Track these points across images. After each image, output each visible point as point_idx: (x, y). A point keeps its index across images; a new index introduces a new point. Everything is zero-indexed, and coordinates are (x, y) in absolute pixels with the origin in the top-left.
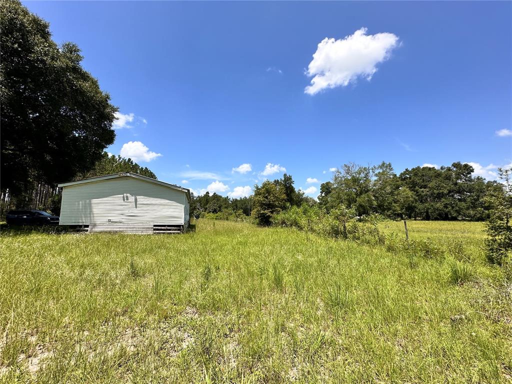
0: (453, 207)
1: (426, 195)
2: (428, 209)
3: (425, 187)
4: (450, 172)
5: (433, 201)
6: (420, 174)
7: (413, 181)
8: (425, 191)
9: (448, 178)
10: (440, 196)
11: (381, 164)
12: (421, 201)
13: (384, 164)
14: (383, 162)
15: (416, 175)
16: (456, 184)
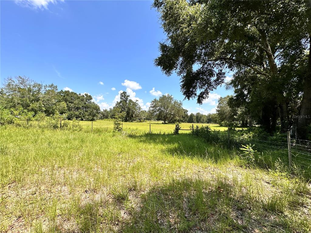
0: (83, 114)
1: (72, 107)
2: (72, 114)
3: (72, 103)
4: (84, 97)
5: (75, 110)
6: (70, 95)
7: (66, 98)
8: (72, 105)
9: (82, 100)
10: (78, 108)
11: (50, 85)
12: (69, 110)
13: (52, 85)
14: (53, 84)
15: (68, 95)
16: (85, 104)
